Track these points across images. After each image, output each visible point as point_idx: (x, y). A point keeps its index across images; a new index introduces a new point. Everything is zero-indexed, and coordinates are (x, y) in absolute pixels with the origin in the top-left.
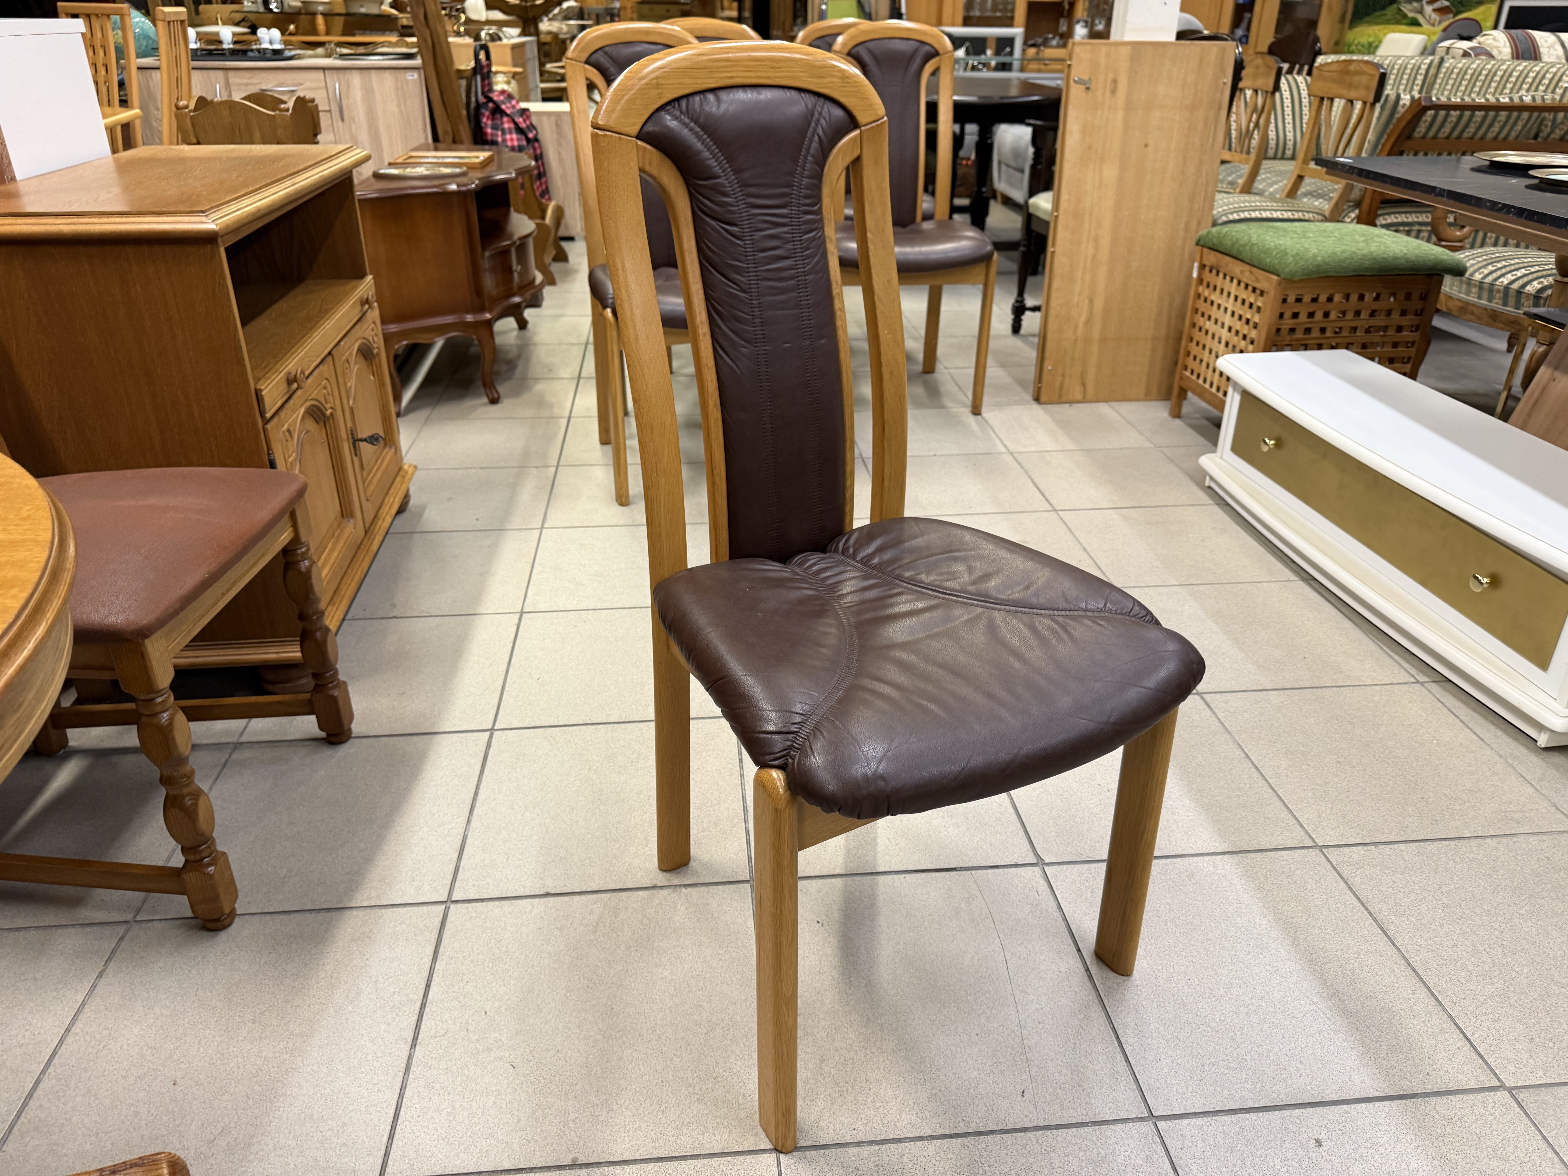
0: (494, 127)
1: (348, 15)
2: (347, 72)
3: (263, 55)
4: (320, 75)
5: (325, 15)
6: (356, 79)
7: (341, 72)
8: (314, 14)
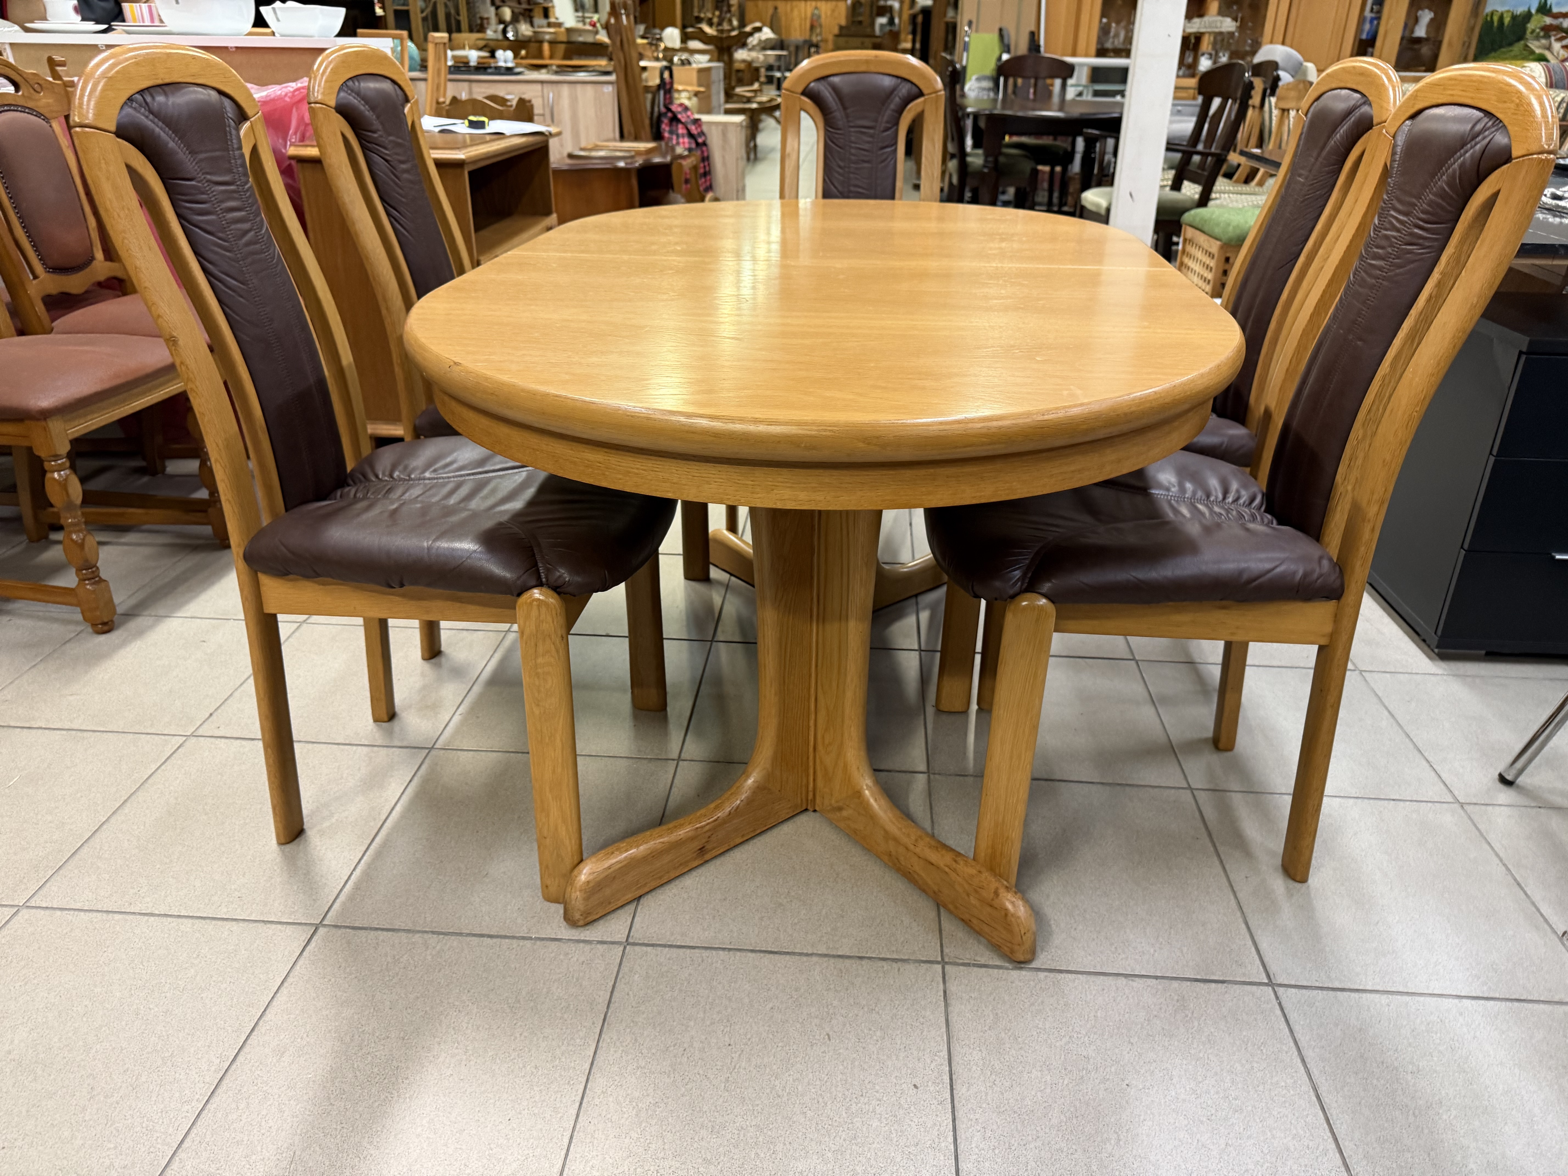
0: (671, 132)
1: (569, 43)
2: (560, 85)
3: (498, 71)
4: (538, 87)
5: (551, 43)
6: (565, 90)
7: (554, 85)
8: (541, 42)
